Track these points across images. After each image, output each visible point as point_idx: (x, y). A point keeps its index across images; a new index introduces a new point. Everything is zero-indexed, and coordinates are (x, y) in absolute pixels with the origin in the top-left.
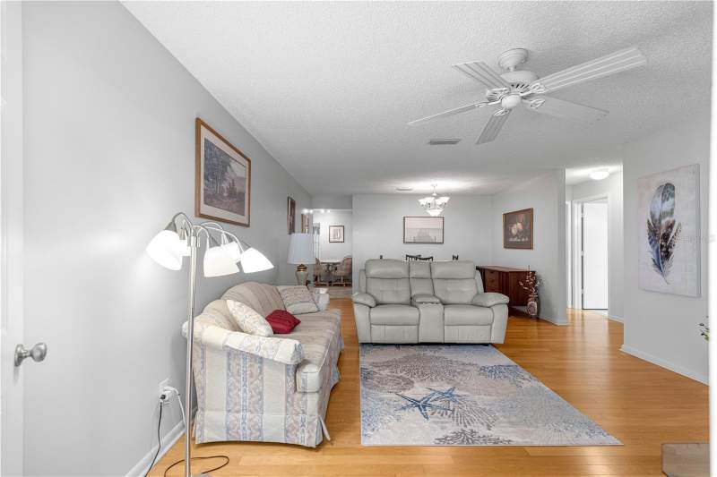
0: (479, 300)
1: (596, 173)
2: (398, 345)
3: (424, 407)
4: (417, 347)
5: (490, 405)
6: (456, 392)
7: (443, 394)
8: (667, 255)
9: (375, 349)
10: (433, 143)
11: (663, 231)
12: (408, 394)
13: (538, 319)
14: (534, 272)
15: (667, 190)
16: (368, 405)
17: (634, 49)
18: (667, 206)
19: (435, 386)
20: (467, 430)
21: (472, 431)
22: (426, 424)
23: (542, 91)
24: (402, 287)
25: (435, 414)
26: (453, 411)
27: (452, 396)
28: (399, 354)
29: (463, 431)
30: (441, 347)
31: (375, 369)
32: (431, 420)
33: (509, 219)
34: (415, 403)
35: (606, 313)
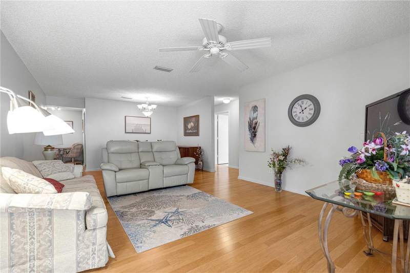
0: (179, 162)
1: (225, 100)
2: (135, 194)
3: (166, 222)
4: (147, 193)
5: (199, 212)
6: (180, 210)
7: (174, 213)
8: (255, 135)
9: (120, 199)
10: (157, 68)
11: (253, 126)
12: (153, 218)
13: (202, 170)
14: (200, 147)
15: (255, 108)
16: (130, 230)
17: (269, 39)
18: (255, 115)
19: (166, 210)
20: (194, 225)
21: (197, 226)
22: (172, 230)
23: (230, 49)
24: (134, 158)
25: (175, 223)
26: (183, 219)
27: (179, 212)
28: (139, 198)
29: (192, 227)
30: (161, 190)
31: (126, 210)
32: (173, 227)
33: (187, 120)
34: (161, 221)
35: (227, 165)
